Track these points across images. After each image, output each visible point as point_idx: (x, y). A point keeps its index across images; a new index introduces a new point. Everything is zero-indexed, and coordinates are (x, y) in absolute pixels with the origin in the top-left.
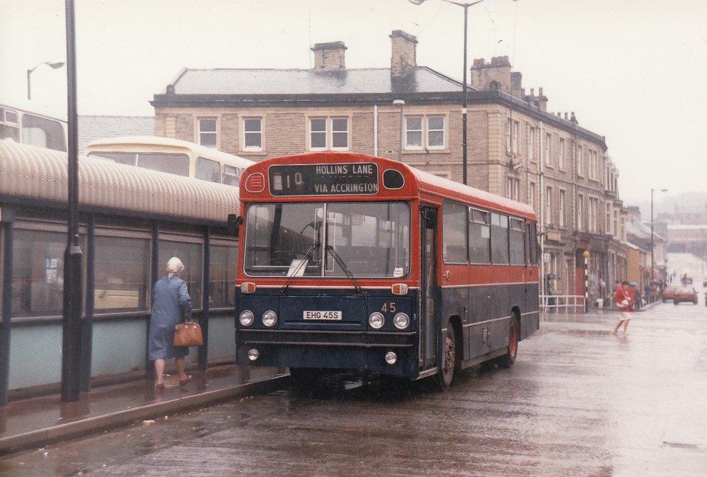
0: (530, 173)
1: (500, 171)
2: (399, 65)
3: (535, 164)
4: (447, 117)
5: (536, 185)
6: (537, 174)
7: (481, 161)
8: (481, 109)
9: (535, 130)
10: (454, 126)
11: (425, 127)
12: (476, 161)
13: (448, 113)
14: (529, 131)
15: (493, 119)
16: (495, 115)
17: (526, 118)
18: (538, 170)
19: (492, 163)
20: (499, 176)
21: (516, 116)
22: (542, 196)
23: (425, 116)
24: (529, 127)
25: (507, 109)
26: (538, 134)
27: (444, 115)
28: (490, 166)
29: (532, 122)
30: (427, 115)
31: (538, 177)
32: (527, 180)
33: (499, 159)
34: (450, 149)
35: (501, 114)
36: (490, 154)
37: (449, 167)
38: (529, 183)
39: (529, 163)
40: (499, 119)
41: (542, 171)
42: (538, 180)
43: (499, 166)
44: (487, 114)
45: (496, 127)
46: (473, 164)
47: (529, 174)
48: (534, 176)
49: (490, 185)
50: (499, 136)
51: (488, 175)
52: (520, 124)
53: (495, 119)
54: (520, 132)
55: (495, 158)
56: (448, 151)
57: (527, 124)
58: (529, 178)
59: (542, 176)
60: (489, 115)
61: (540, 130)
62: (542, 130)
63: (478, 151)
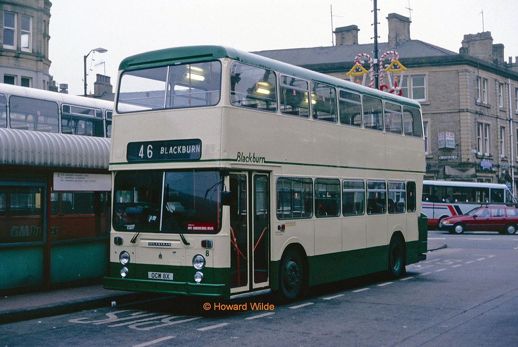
0: (500, 118)
1: (469, 118)
2: (394, 39)
3: (505, 112)
4: (427, 76)
5: (506, 129)
6: (507, 120)
7: (454, 110)
8: (452, 69)
9: (504, 85)
10: (432, 83)
11: (410, 85)
12: (450, 110)
13: (427, 73)
14: (498, 86)
15: (462, 77)
16: (464, 73)
17: (494, 76)
18: (508, 116)
19: (463, 111)
20: (469, 121)
21: (483, 74)
22: (512, 137)
23: (409, 76)
24: (497, 83)
25: (475, 69)
26: (507, 89)
27: (425, 75)
28: (461, 114)
29: (501, 79)
30: (411, 76)
31: (508, 122)
32: (497, 125)
33: (469, 108)
34: (430, 101)
35: (469, 72)
36: (461, 104)
37: (428, 115)
38: (499, 127)
39: (498, 111)
40: (468, 77)
41: (511, 118)
42: (508, 125)
43: (469, 114)
44: (458, 72)
45: (465, 83)
46: (447, 113)
47: (498, 120)
48: (504, 121)
49: (462, 129)
50: (468, 90)
51: (460, 121)
52: (489, 81)
53: (465, 77)
54: (489, 87)
55: (464, 107)
56: (428, 103)
57: (496, 80)
58: (498, 123)
59: (511, 122)
60: (459, 74)
61: (508, 85)
62: (510, 86)
63: (451, 102)
